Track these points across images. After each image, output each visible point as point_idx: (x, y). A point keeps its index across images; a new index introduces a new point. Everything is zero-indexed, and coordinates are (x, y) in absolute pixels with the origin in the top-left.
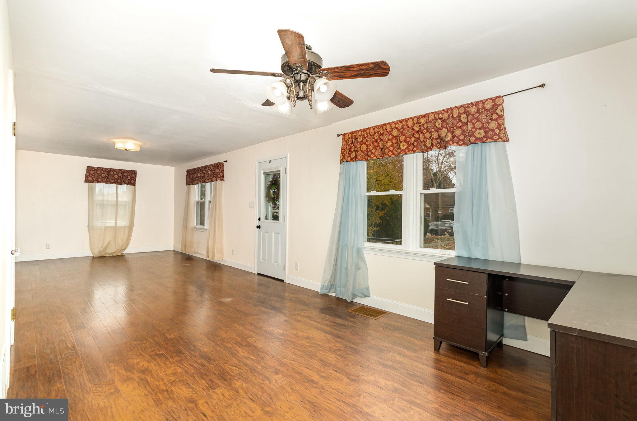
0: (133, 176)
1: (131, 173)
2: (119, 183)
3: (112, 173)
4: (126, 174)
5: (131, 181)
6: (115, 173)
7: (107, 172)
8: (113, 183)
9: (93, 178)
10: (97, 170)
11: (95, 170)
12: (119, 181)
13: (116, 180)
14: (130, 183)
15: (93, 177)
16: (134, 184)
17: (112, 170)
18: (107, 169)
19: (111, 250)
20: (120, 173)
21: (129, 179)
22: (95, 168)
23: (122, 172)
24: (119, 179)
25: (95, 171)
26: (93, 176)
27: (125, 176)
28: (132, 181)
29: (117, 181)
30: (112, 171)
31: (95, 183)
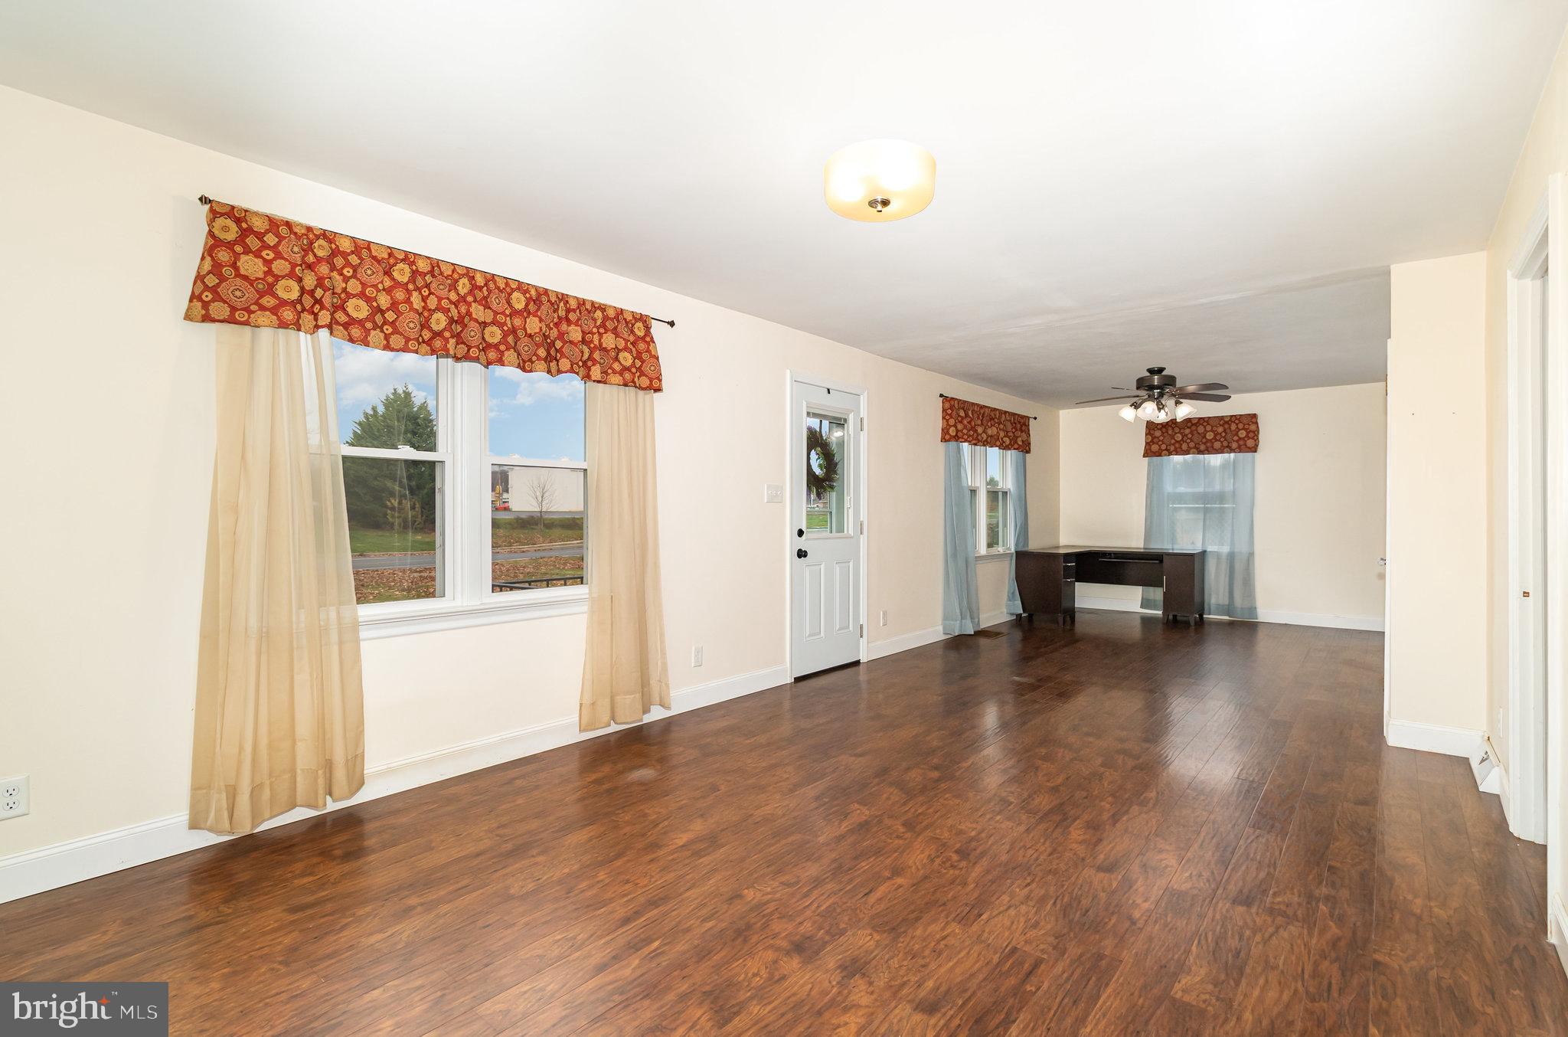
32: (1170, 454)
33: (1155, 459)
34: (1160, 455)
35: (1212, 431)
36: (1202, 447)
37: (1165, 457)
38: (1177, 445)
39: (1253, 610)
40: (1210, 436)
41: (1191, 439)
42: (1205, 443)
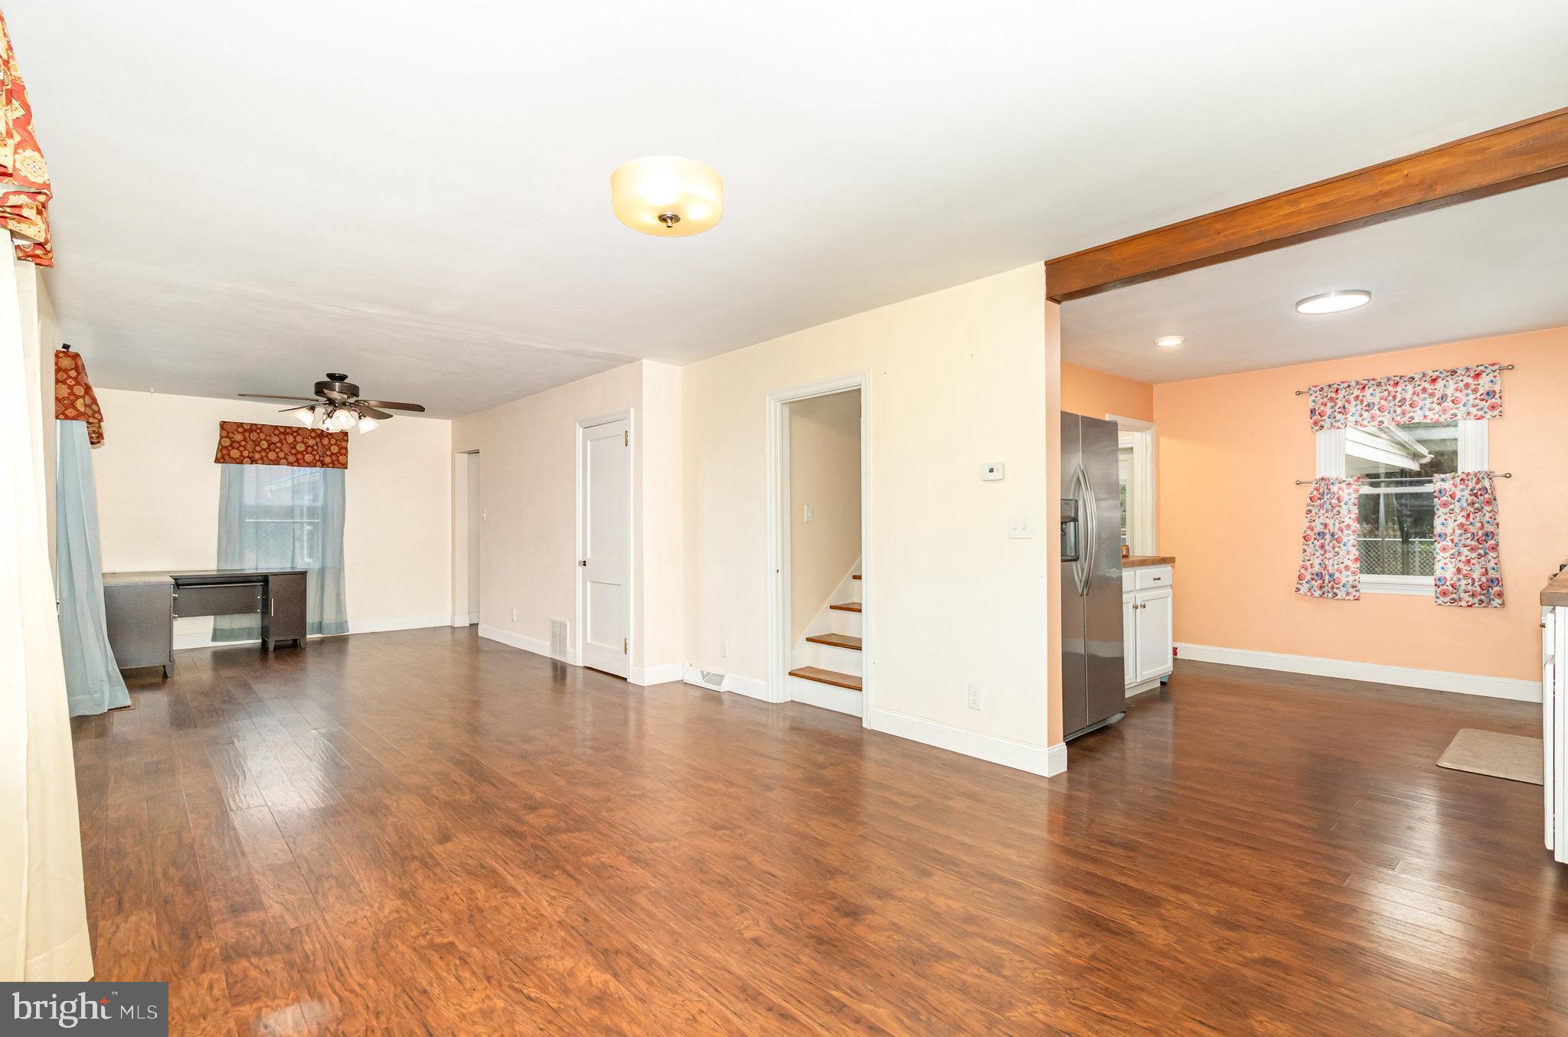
32: (253, 461)
33: (233, 467)
34: (242, 463)
35: (303, 442)
36: (291, 459)
37: (246, 465)
38: (263, 454)
39: (342, 624)
40: (300, 447)
41: (280, 448)
42: (295, 455)
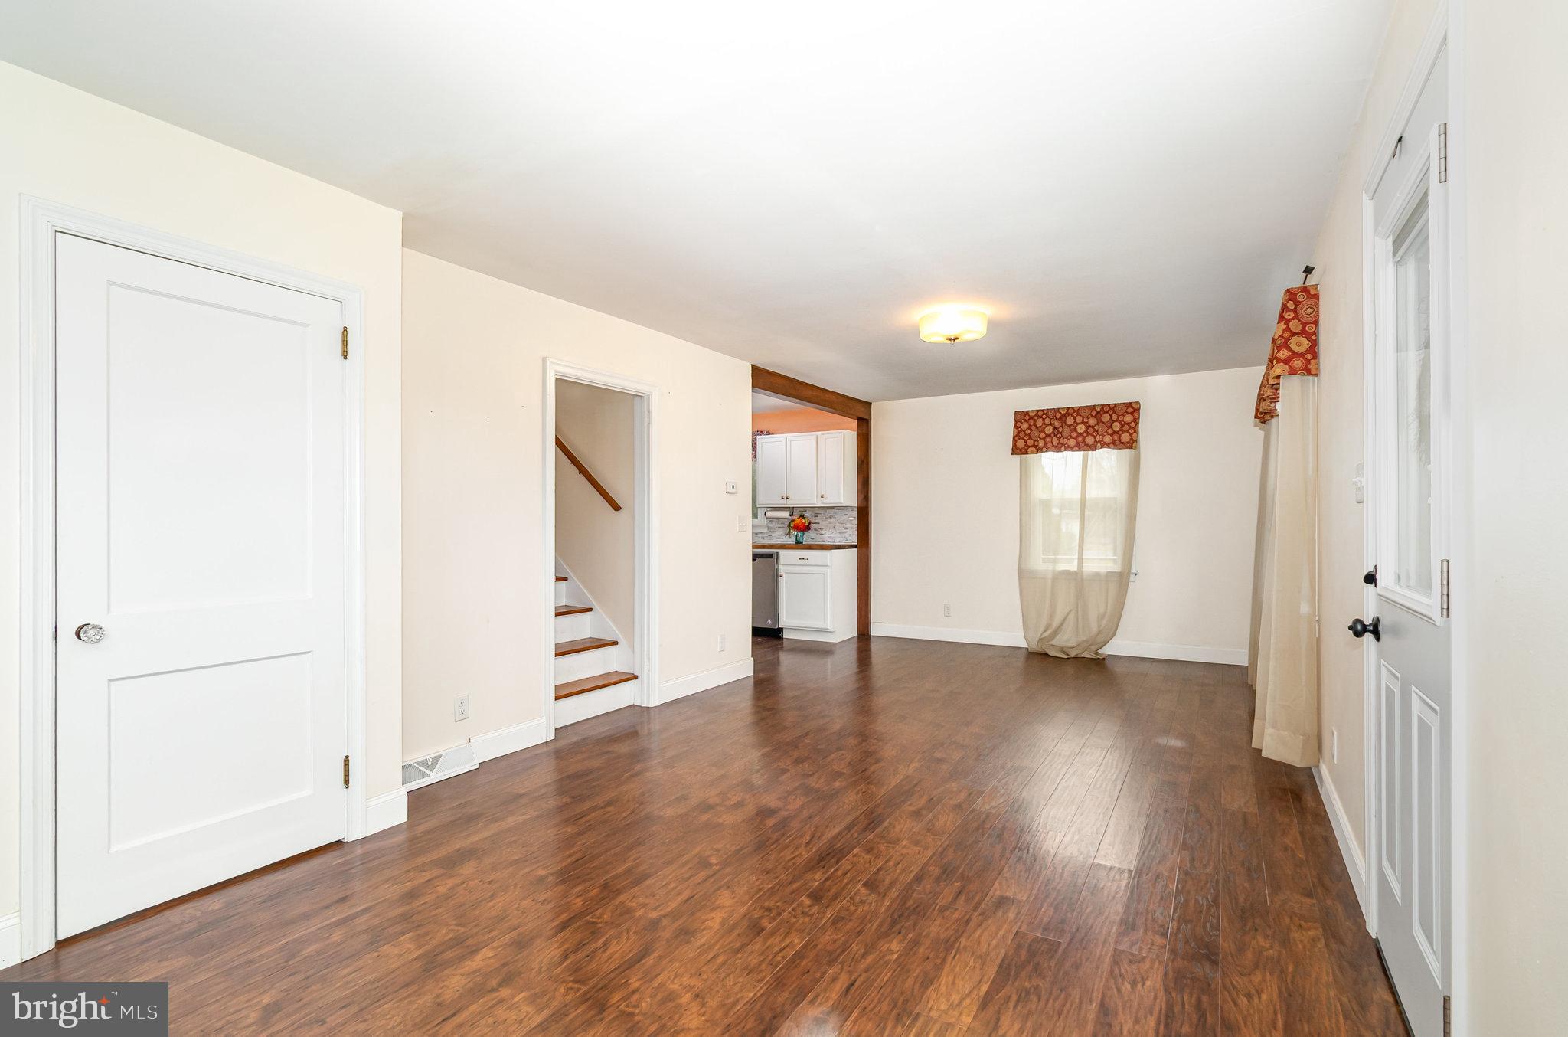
0: (1128, 418)
1: (1121, 411)
2: (1088, 445)
3: (1070, 421)
4: (1106, 418)
5: (1120, 436)
6: (1079, 419)
7: (1060, 419)
8: (1072, 449)
9: (1026, 441)
10: (1036, 418)
11: (1032, 418)
12: (1090, 440)
13: (1080, 439)
14: (1118, 443)
15: (1026, 438)
16: (1132, 444)
17: (1071, 411)
18: (1058, 410)
19: (1068, 640)
20: (1092, 416)
21: (1117, 429)
22: (1031, 414)
23: (1098, 413)
24: (1088, 434)
25: (1032, 422)
26: (1026, 434)
27: (1103, 422)
28: (1125, 437)
29: (1084, 442)
30: (1072, 415)
31: (1032, 452)
